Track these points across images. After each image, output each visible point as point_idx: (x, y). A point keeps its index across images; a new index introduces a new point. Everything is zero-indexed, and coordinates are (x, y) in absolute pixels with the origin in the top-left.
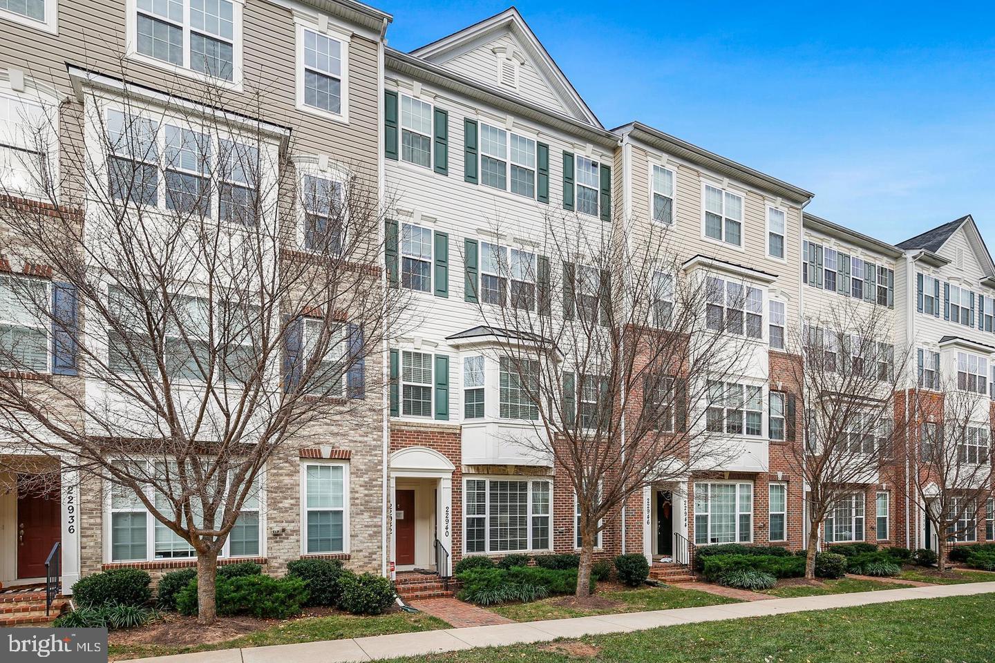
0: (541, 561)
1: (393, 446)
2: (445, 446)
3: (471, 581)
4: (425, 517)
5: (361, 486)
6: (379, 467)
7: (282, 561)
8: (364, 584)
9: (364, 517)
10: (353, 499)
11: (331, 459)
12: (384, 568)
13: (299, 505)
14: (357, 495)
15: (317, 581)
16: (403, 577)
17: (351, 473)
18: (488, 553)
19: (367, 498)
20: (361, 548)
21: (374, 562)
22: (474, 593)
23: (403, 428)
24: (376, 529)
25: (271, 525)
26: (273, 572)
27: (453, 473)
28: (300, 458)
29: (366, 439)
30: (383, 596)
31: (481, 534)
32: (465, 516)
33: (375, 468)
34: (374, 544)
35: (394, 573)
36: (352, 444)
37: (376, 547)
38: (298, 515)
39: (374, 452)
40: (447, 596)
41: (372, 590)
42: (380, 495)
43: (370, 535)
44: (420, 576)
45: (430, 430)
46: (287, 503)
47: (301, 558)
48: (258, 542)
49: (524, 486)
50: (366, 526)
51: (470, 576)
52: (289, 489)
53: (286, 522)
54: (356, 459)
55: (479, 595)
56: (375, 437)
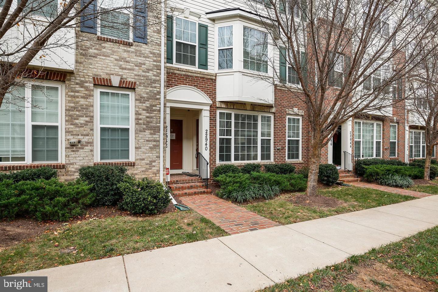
0: (268, 169)
1: (168, 84)
2: (205, 87)
3: (226, 183)
4: (189, 138)
5: (144, 110)
6: (158, 97)
7: (78, 166)
8: (142, 189)
9: (146, 134)
10: (137, 119)
11: (120, 87)
12: (162, 172)
13: (93, 122)
14: (140, 117)
15: (101, 185)
16: (175, 179)
17: (136, 100)
18: (233, 162)
19: (148, 119)
20: (143, 157)
21: (154, 168)
22: (230, 192)
23: (176, 72)
24: (155, 143)
25: (68, 137)
26: (70, 175)
27: (211, 106)
28: (94, 85)
29: (147, 74)
30: (159, 199)
31: (229, 149)
32: (218, 137)
33: (155, 96)
34: (154, 155)
35: (169, 176)
36: (136, 77)
37: (155, 157)
38: (92, 130)
39: (154, 85)
40: (207, 193)
41: (149, 194)
42: (158, 118)
43: (150, 148)
44: (187, 178)
45: (195, 75)
46: (82, 120)
47: (95, 164)
48: (57, 151)
49: (255, 119)
50: (147, 141)
51: (226, 179)
52: (84, 108)
53: (82, 135)
54: (140, 89)
55: (234, 194)
56: (155, 73)
